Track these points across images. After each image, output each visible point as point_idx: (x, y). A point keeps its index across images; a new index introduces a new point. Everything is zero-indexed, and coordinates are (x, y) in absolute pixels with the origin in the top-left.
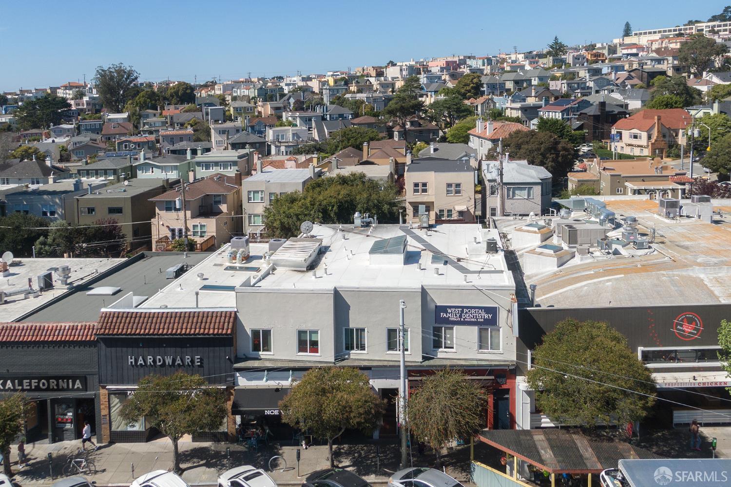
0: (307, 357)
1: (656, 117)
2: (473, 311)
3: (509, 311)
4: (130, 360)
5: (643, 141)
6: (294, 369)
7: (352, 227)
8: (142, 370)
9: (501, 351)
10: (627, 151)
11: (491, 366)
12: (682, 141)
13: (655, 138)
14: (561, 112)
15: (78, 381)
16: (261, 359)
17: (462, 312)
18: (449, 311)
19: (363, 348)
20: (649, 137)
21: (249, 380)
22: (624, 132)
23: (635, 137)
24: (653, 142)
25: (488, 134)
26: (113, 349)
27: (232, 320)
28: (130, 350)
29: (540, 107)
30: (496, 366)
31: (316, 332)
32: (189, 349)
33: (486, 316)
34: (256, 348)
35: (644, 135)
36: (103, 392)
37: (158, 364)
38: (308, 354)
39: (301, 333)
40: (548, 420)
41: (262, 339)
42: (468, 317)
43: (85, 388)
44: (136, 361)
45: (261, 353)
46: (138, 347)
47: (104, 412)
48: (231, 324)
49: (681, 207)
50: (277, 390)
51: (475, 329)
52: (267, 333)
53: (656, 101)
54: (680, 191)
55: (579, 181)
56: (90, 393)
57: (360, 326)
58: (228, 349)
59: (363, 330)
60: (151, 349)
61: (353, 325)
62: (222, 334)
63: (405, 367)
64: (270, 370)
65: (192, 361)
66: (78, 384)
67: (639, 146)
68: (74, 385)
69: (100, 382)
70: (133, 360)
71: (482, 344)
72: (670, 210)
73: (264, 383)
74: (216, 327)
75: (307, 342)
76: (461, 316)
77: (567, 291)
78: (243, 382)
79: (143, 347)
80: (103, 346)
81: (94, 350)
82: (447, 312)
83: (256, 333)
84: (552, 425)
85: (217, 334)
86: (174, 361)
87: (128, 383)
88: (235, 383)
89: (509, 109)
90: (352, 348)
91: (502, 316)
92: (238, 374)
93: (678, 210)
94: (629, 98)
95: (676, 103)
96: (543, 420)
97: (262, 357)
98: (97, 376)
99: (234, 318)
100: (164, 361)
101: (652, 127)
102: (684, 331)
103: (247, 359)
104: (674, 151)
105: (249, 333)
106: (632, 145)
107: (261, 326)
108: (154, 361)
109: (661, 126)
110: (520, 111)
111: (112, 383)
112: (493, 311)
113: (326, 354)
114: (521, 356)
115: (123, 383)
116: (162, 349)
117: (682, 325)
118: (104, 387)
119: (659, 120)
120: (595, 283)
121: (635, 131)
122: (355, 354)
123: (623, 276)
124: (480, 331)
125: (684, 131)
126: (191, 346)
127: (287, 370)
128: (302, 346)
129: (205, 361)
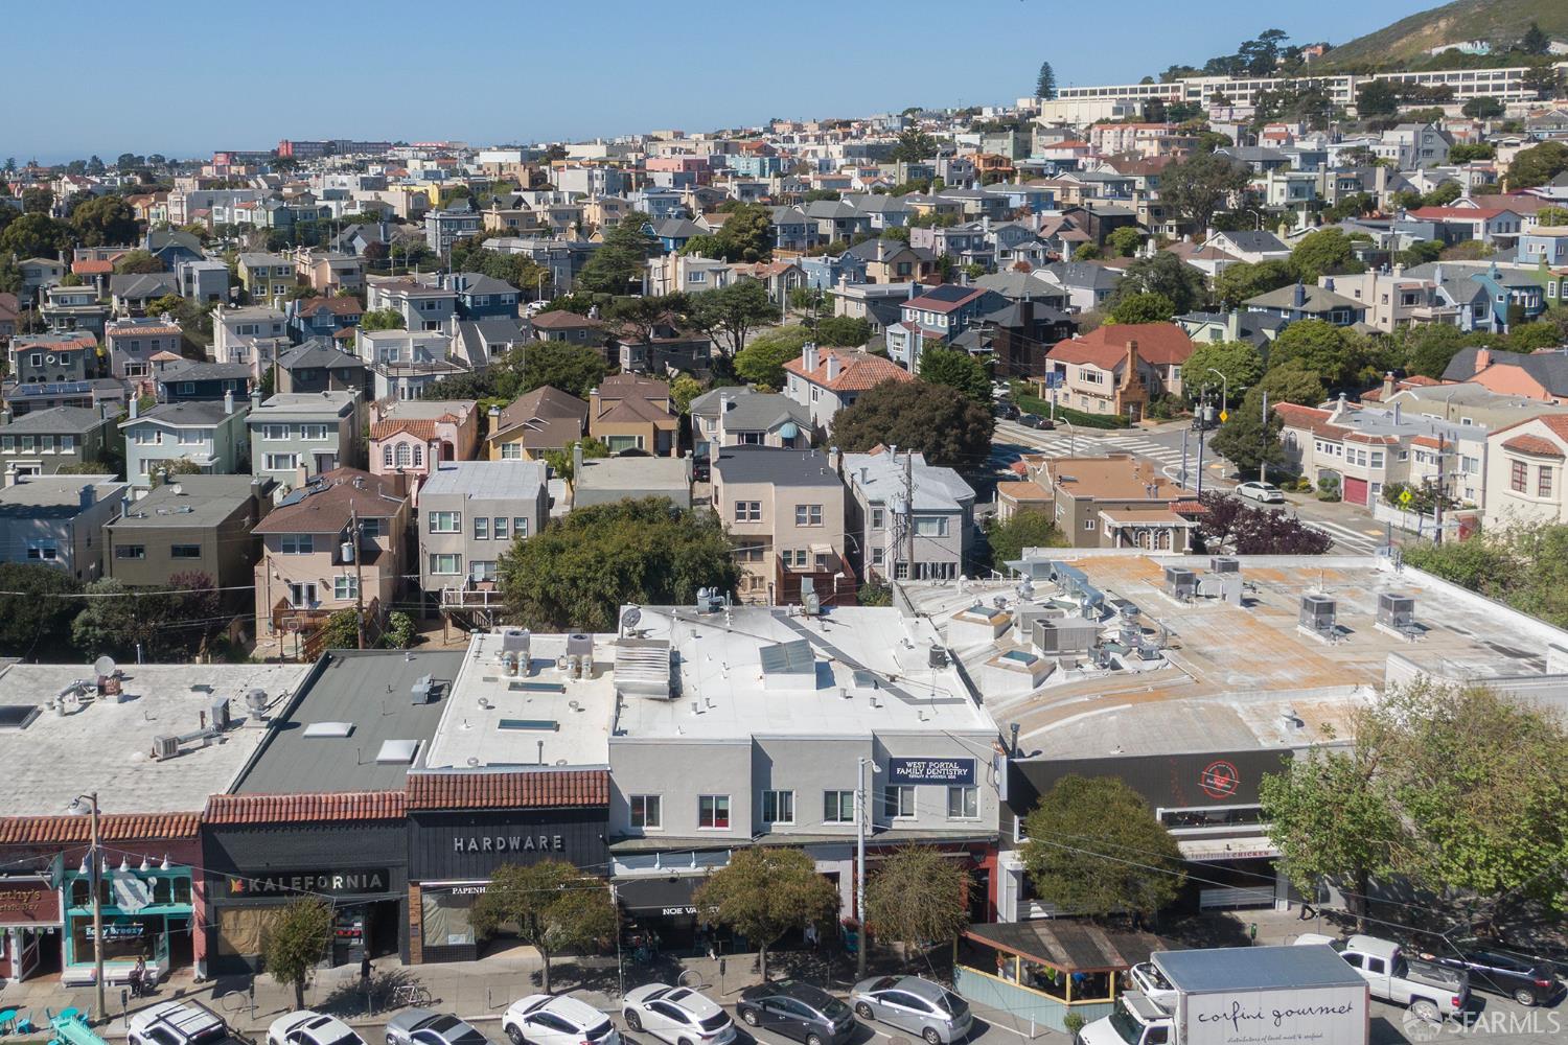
0: (713, 833)
1: (1129, 345)
2: (942, 764)
3: (990, 764)
4: (457, 845)
5: (1106, 386)
6: (698, 851)
7: (691, 612)
8: (473, 858)
9: (978, 818)
10: (1076, 404)
11: (966, 838)
12: (1174, 385)
13: (1127, 382)
14: (948, 314)
16: (645, 838)
17: (927, 766)
18: (909, 765)
19: (789, 819)
20: (1117, 381)
21: (630, 867)
22: (1069, 366)
23: (1091, 378)
24: (1124, 389)
25: (829, 379)
26: (431, 829)
27: (605, 783)
28: (456, 829)
29: (905, 298)
30: (972, 838)
31: (726, 798)
32: (543, 827)
33: (960, 772)
34: (638, 821)
35: (1108, 376)
36: (414, 891)
37: (500, 848)
38: (714, 828)
39: (704, 800)
40: (1039, 908)
41: (646, 808)
42: (933, 773)
44: (466, 845)
45: (644, 828)
46: (468, 825)
47: (414, 920)
48: (605, 790)
49: (1198, 582)
50: (673, 880)
51: (945, 788)
52: (653, 801)
53: (1126, 305)
54: (1187, 531)
55: (1019, 502)
57: (786, 788)
58: (601, 824)
59: (791, 793)
60: (488, 828)
61: (776, 786)
62: (595, 804)
63: (865, 842)
64: (662, 851)
65: (549, 844)
67: (1096, 396)
69: (410, 876)
70: (461, 844)
71: (954, 806)
72: (1183, 587)
73: (656, 870)
74: (585, 794)
75: (712, 812)
76: (924, 772)
77: (1056, 729)
78: (621, 870)
79: (476, 825)
80: (416, 825)
81: (401, 831)
82: (905, 767)
83: (637, 801)
84: (1045, 915)
85: (589, 804)
86: (522, 843)
87: (453, 877)
88: (607, 875)
89: (842, 298)
90: (774, 819)
91: (981, 771)
92: (614, 860)
93: (1193, 586)
94: (1073, 283)
95: (1162, 310)
96: (1033, 909)
97: (647, 834)
98: (407, 869)
99: (604, 778)
100: (508, 845)
101: (1123, 361)
102: (1215, 786)
103: (624, 837)
104: (1160, 406)
105: (628, 801)
106: (1085, 393)
107: (645, 791)
108: (493, 845)
109: (1138, 359)
110: (864, 305)
111: (430, 877)
112: (968, 764)
113: (739, 828)
114: (1005, 824)
115: (445, 877)
116: (504, 828)
117: (1212, 778)
118: (416, 884)
119: (1134, 348)
120: (1093, 717)
121: (1091, 367)
122: (778, 826)
123: (1130, 706)
124: (951, 790)
125: (1179, 368)
126: (547, 823)
127: (688, 851)
128: (705, 819)
129: (567, 841)
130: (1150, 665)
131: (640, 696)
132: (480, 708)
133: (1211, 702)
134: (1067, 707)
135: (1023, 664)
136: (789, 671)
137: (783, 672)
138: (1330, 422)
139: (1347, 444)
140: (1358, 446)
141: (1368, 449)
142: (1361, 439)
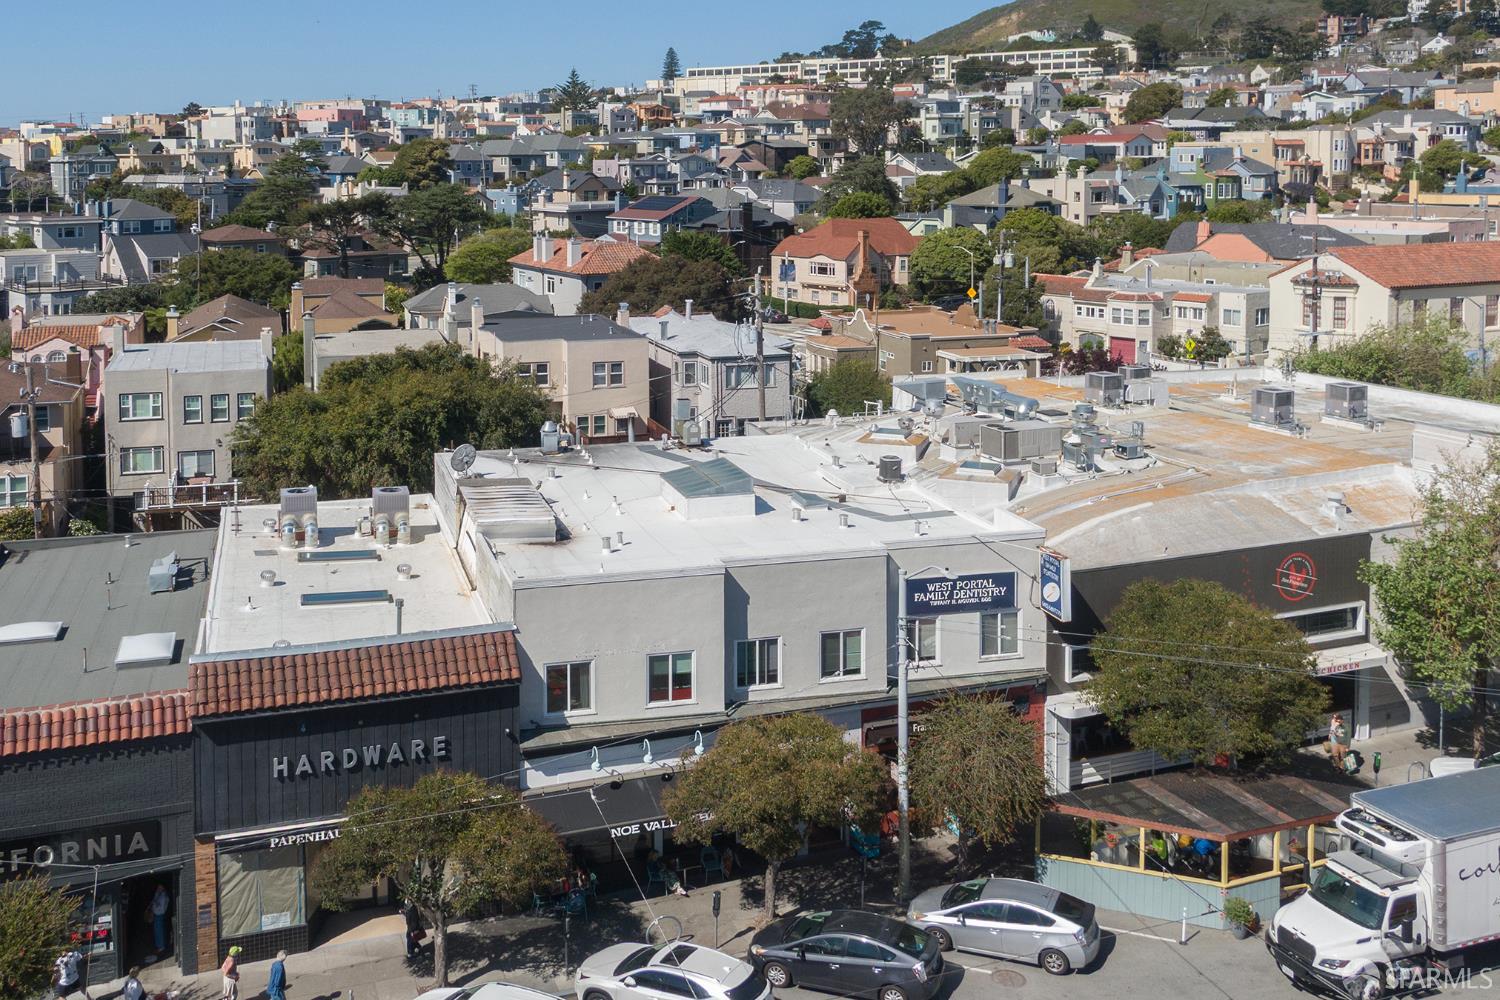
0: (669, 709)
1: (861, 234)
2: (973, 583)
3: (1034, 578)
4: (276, 768)
5: (839, 276)
6: (653, 737)
7: (533, 453)
8: (304, 787)
9: (1020, 652)
10: (805, 297)
11: (1009, 682)
12: (901, 277)
13: (859, 272)
14: (660, 222)
15: (138, 836)
16: (568, 727)
17: (954, 587)
18: (931, 588)
19: (773, 678)
20: (850, 272)
21: (549, 772)
22: (797, 261)
23: (823, 270)
24: (857, 279)
25: (569, 264)
26: (233, 748)
27: (511, 649)
28: (276, 743)
29: (611, 211)
30: (1017, 681)
31: (687, 656)
32: (416, 725)
33: (996, 591)
34: (557, 703)
35: (841, 267)
36: (203, 851)
37: (346, 765)
38: (671, 702)
39: (656, 661)
40: (1092, 770)
41: (569, 683)
42: (962, 597)
43: (155, 850)
44: (292, 766)
45: (567, 713)
46: (296, 734)
47: (203, 899)
48: (513, 659)
49: (1126, 387)
50: (615, 785)
51: (976, 616)
52: (581, 670)
53: (844, 204)
54: (1038, 363)
55: (840, 351)
56: (166, 861)
57: (769, 634)
58: (506, 712)
59: (774, 642)
60: (329, 735)
61: (754, 634)
62: (499, 682)
64: (601, 743)
65: (427, 750)
66: (139, 841)
67: (829, 288)
68: (126, 844)
69: (196, 829)
70: (284, 767)
71: (987, 645)
73: (594, 773)
74: (483, 667)
75: (668, 679)
76: (951, 597)
77: (1071, 538)
78: (537, 780)
79: (309, 733)
80: (206, 742)
81: (182, 755)
82: (925, 591)
83: (556, 673)
84: (1099, 778)
85: (490, 683)
86: (384, 753)
87: (269, 820)
88: (518, 785)
89: (541, 215)
90: (752, 681)
91: (1023, 589)
92: (527, 765)
93: (1122, 391)
94: (774, 198)
95: (878, 208)
96: (1085, 772)
97: (571, 721)
98: (190, 816)
99: (506, 641)
100: (361, 760)
101: (853, 254)
102: (1291, 586)
103: (539, 730)
104: (890, 297)
105: (543, 674)
106: (816, 287)
107: (568, 656)
108: (337, 762)
109: (870, 251)
110: (566, 220)
111: (229, 826)
112: (1006, 580)
113: (707, 699)
114: (1054, 656)
115: (255, 822)
116: (354, 732)
117: (1287, 577)
118: (207, 840)
119: (866, 238)
120: (1112, 520)
121: (823, 259)
122: (758, 692)
123: (1150, 504)
124: (983, 617)
125: (906, 259)
126: (423, 718)
127: (639, 740)
128: (657, 690)
129: (456, 746)
130: (1136, 464)
131: (515, 540)
132: (265, 584)
133: (1239, 493)
134: (1070, 513)
135: (991, 473)
136: (720, 492)
137: (710, 494)
138: (1088, 286)
139: (1112, 304)
140: (1123, 305)
141: (1135, 307)
142: (1127, 298)
